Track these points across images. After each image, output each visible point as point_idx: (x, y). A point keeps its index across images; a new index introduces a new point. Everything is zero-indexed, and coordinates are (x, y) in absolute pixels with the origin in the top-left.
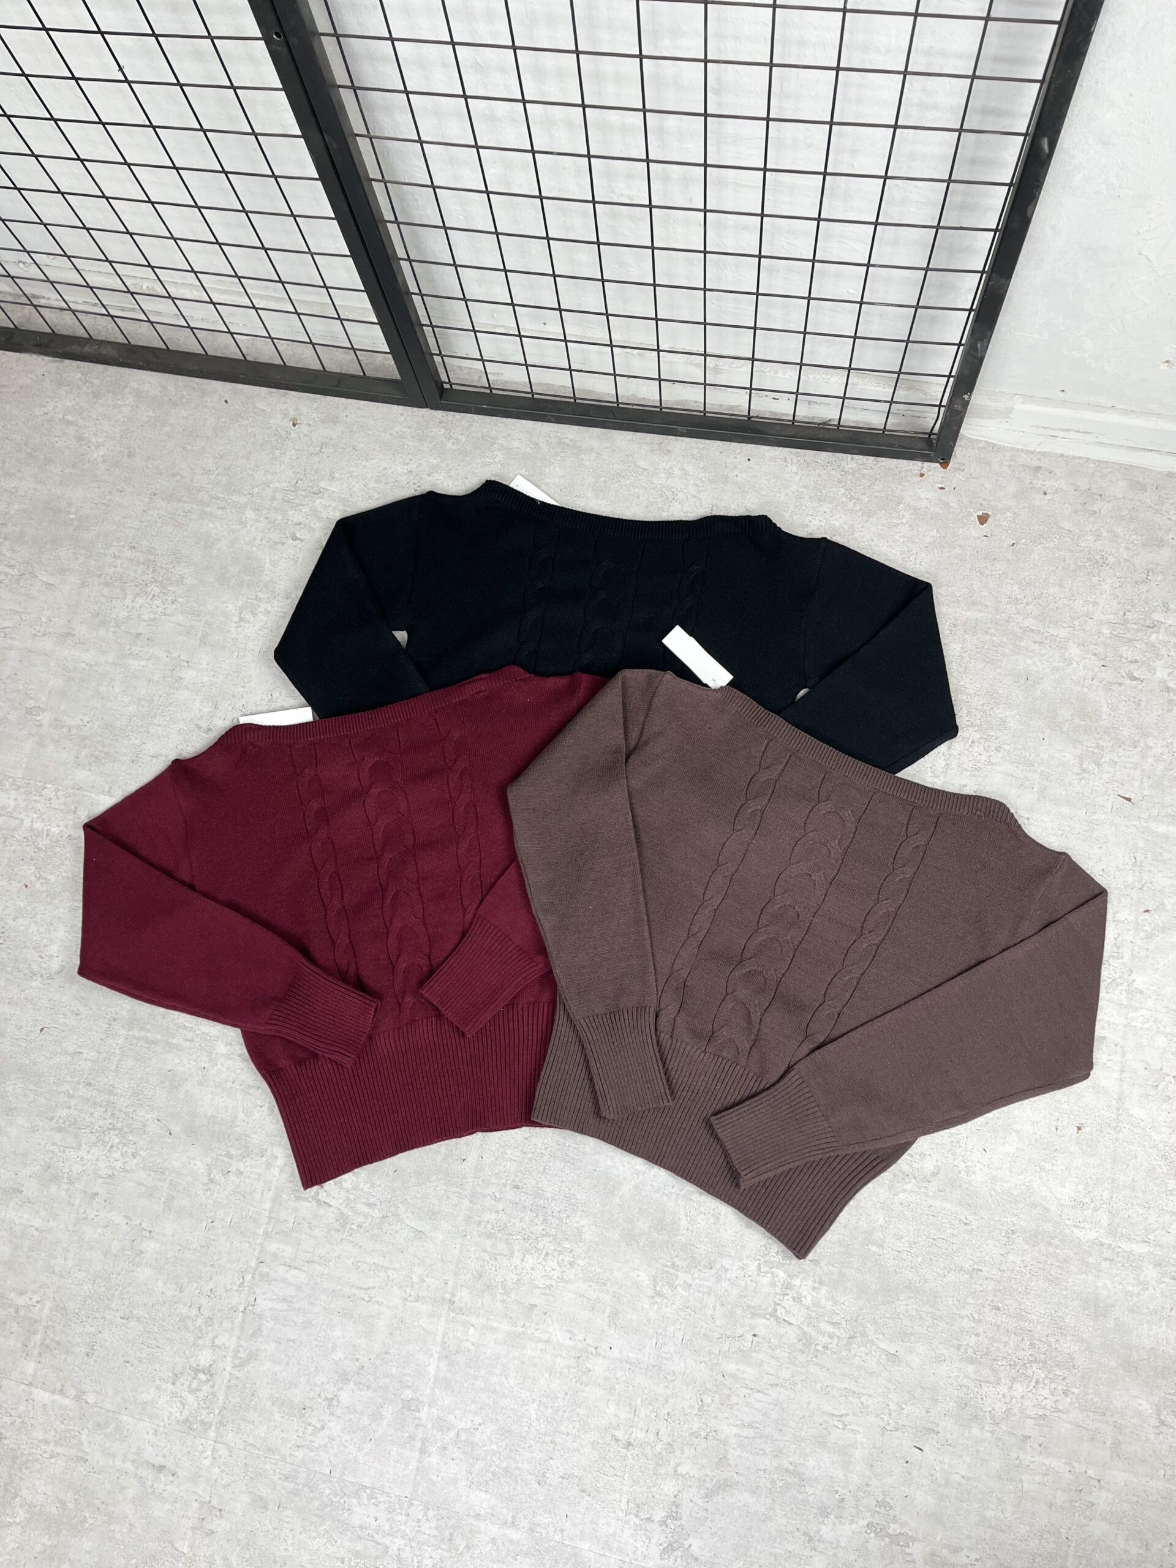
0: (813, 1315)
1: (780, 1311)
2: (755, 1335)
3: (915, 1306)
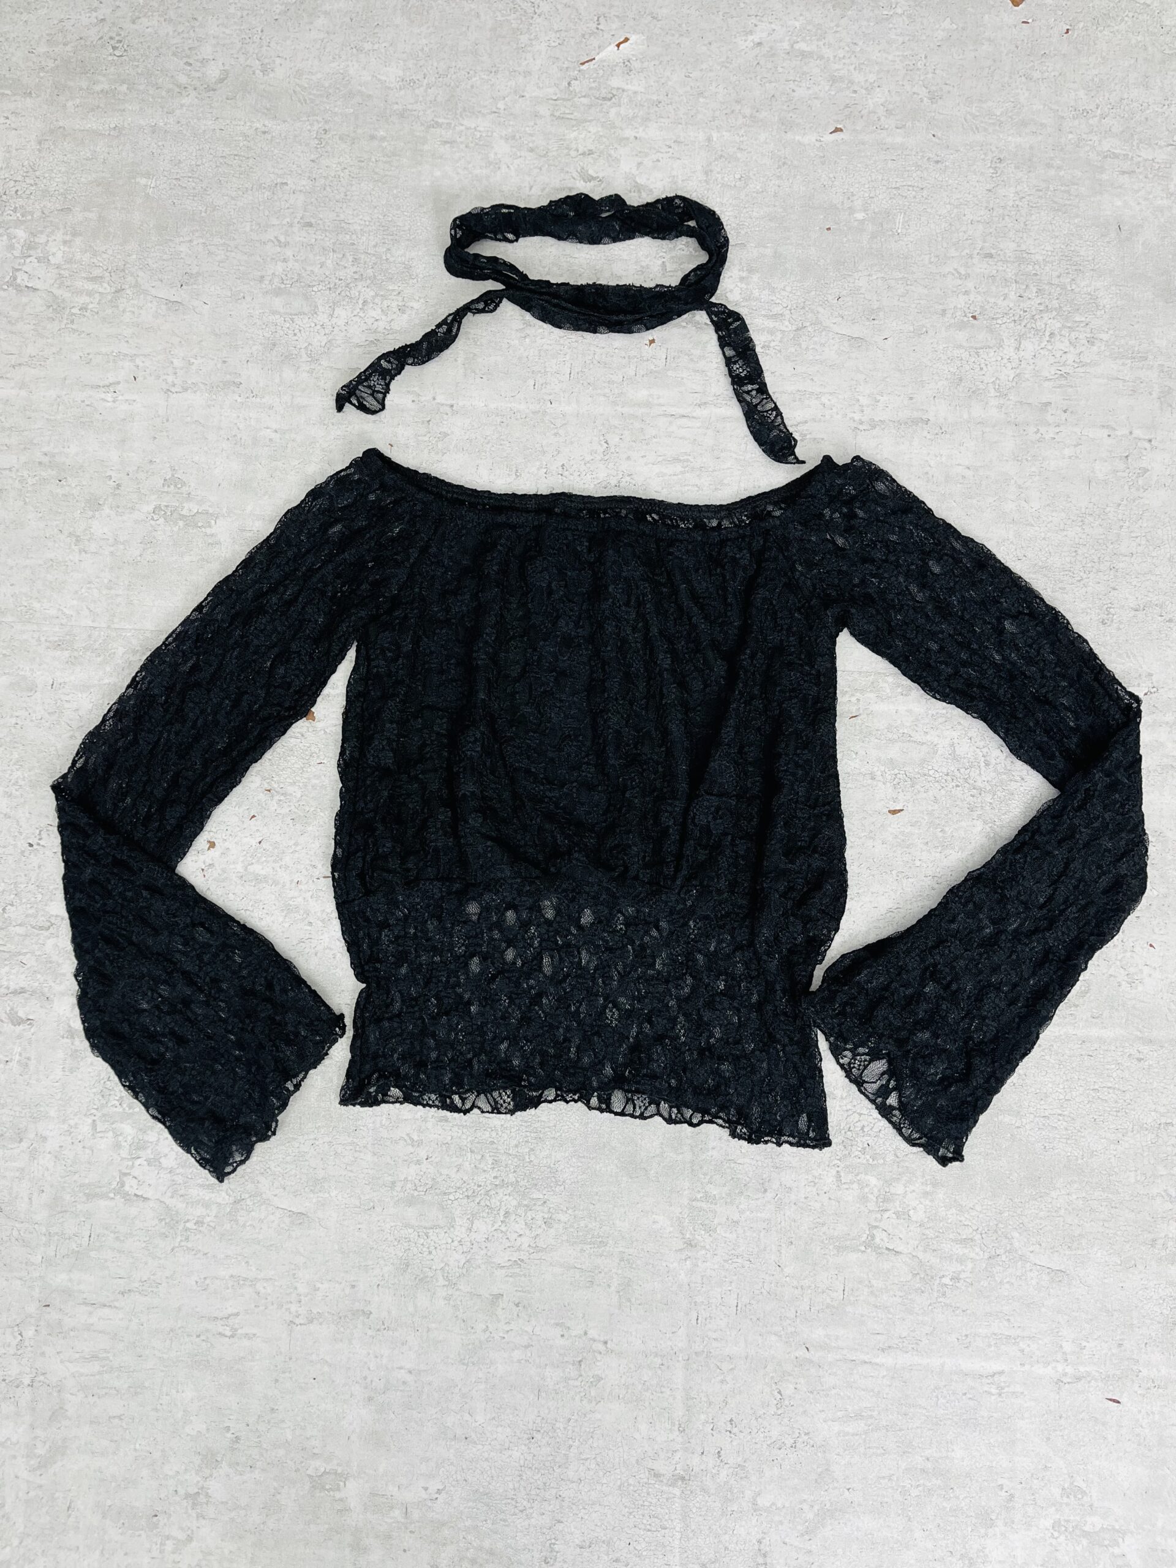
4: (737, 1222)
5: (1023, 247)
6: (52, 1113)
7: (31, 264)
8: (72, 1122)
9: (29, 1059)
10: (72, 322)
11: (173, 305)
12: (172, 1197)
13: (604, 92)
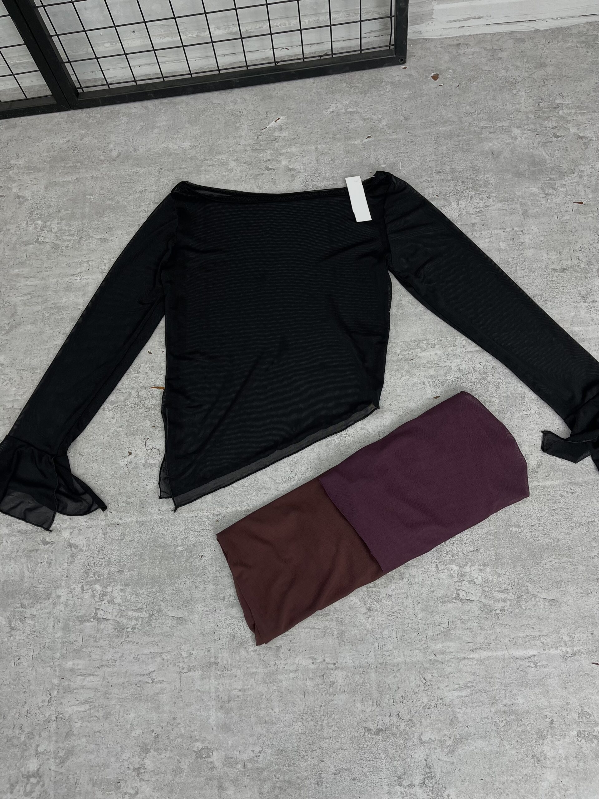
0: (487, 589)
1: (462, 595)
2: (449, 618)
3: (556, 561)
4: (391, 596)
5: (453, 167)
6: (63, 584)
7: (45, 233)
8: (72, 587)
9: (51, 560)
10: (62, 252)
11: (103, 240)
12: (120, 617)
13: (272, 138)
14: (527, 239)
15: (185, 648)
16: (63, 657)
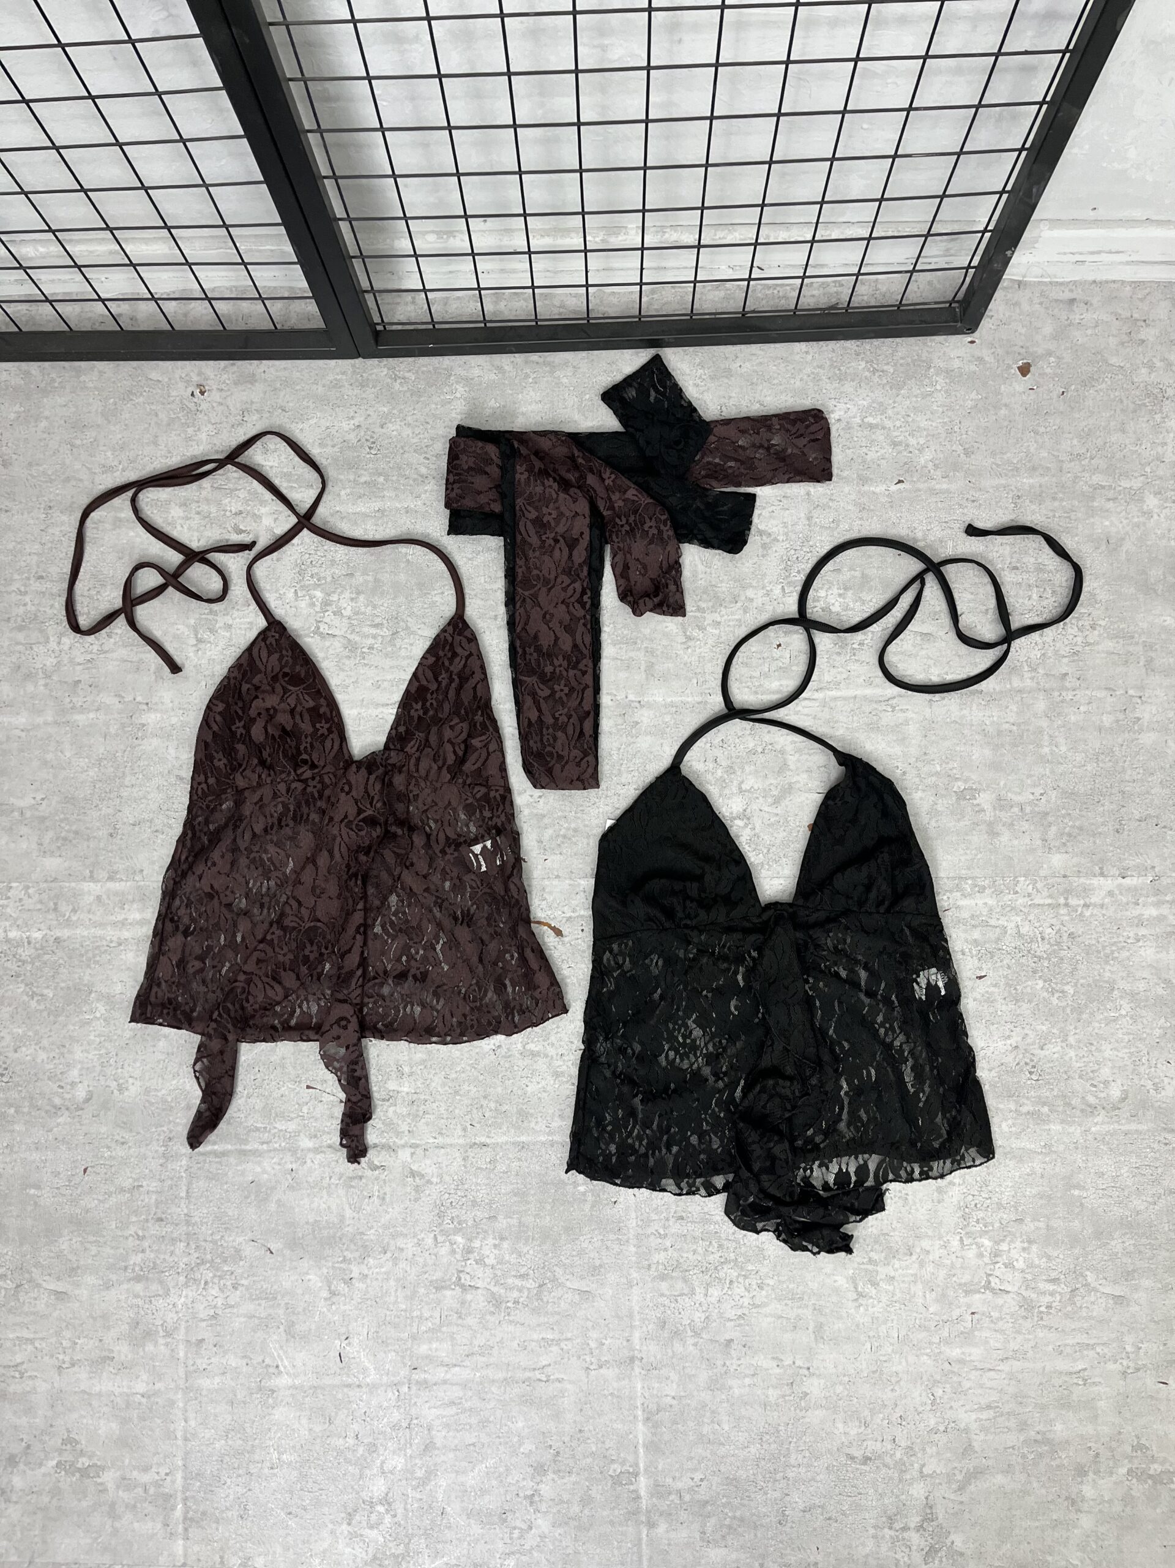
0: (1029, 1277)
1: (994, 1282)
2: (973, 1313)
3: (1131, 1242)
14: (1147, 713)
15: (594, 1334)
16: (414, 1337)
